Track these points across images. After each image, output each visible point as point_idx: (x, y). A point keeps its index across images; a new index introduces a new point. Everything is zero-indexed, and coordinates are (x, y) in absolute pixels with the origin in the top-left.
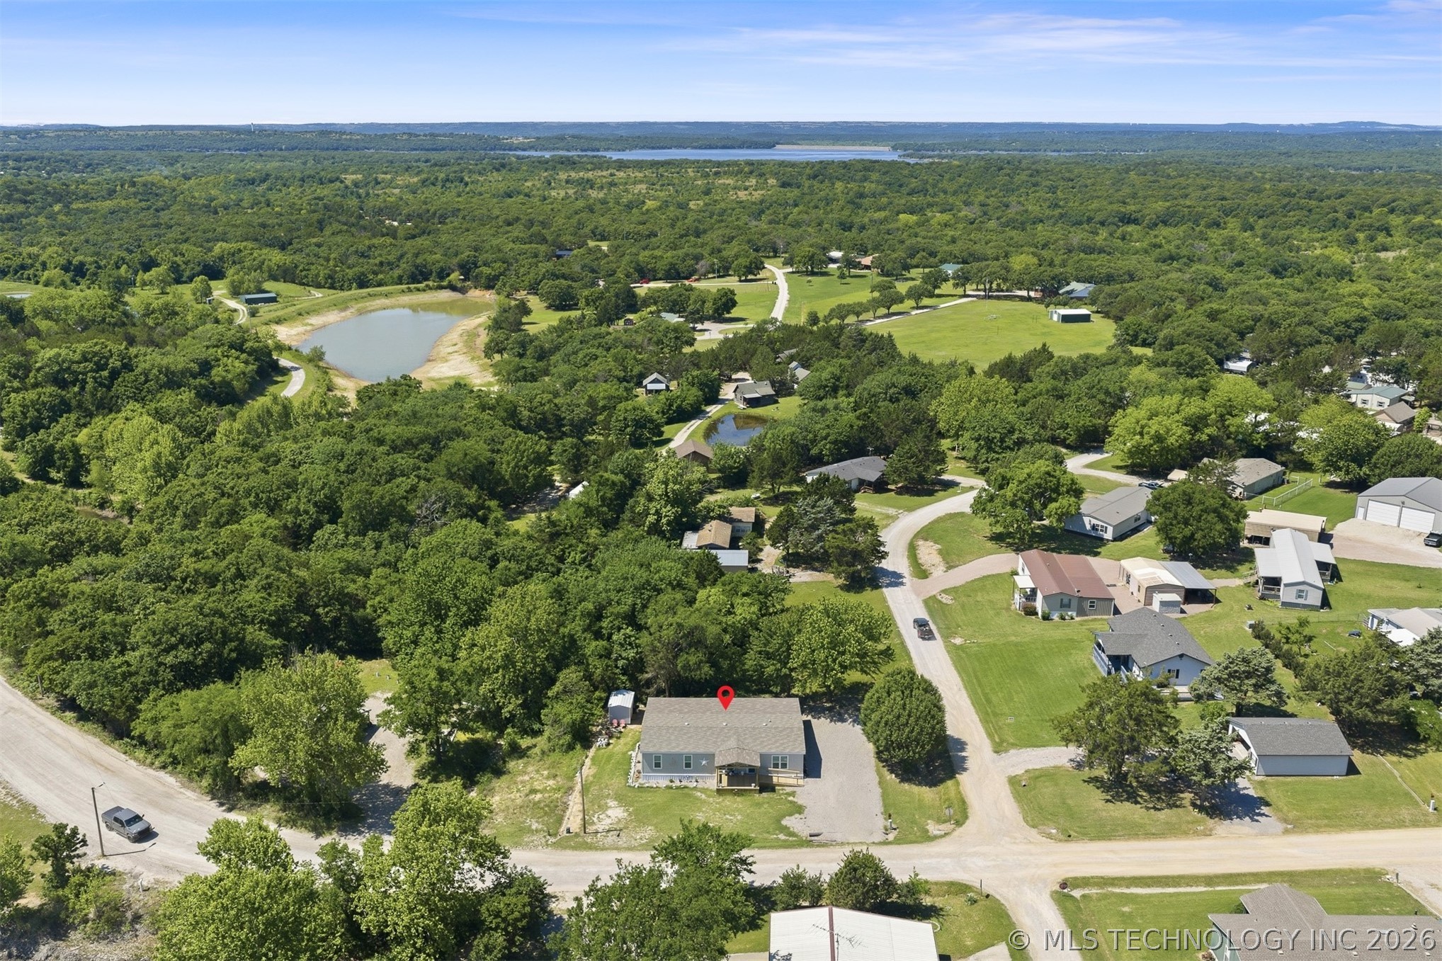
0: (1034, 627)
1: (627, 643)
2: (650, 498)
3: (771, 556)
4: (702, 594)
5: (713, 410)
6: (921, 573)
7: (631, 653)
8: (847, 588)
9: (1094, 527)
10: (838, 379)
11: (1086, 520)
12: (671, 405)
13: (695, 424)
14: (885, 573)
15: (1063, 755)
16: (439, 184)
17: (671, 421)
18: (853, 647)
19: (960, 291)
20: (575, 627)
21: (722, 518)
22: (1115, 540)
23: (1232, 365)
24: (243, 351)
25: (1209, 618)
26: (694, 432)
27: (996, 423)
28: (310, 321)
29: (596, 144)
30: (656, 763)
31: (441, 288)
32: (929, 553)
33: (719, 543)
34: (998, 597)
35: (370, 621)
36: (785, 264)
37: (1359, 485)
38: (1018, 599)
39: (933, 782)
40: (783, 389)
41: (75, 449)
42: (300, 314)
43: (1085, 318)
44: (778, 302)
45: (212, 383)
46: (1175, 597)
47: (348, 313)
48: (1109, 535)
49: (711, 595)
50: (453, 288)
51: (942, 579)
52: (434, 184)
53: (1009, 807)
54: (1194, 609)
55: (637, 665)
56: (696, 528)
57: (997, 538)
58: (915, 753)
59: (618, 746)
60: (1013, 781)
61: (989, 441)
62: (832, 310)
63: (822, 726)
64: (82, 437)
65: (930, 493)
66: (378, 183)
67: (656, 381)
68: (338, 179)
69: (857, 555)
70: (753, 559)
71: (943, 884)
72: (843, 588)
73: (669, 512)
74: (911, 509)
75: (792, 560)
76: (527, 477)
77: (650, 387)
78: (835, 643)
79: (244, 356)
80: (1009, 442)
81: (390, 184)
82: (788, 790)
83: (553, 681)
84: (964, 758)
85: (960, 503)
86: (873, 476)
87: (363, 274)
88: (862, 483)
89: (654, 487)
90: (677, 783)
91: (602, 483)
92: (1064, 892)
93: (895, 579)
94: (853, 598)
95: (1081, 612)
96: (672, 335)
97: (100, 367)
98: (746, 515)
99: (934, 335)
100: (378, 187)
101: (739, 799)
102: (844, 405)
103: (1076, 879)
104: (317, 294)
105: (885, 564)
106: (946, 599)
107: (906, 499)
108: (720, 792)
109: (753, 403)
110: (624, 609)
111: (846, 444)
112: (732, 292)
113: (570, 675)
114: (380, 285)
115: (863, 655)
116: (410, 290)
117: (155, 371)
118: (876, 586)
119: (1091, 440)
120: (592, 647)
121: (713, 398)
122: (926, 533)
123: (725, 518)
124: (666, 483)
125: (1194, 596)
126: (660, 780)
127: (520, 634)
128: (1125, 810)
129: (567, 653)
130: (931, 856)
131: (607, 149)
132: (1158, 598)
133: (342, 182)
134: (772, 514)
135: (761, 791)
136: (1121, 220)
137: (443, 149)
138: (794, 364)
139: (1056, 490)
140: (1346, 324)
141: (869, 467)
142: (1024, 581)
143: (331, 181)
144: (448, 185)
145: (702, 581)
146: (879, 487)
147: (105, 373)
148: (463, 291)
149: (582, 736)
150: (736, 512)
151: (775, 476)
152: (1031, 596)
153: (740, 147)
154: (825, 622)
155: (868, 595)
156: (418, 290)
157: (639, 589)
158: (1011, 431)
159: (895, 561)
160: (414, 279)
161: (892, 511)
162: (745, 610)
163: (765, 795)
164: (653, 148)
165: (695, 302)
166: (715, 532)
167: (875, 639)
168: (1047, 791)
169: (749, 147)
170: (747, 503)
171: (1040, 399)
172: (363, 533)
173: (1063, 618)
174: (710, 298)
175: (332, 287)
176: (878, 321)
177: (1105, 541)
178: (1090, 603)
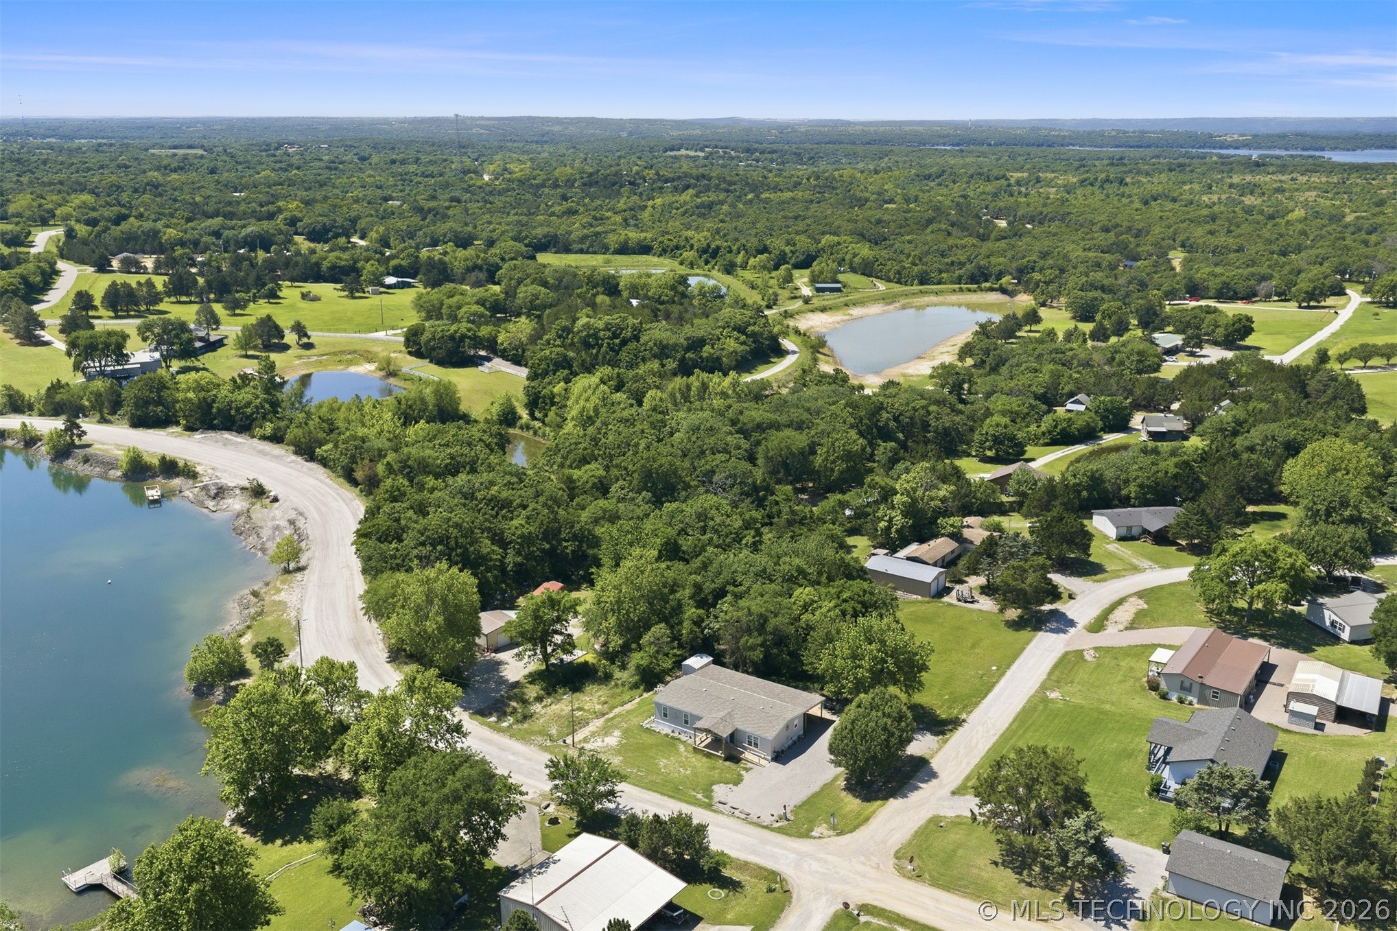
0: (1141, 702)
1: (719, 616)
2: (892, 506)
5: (1109, 438)
6: (1099, 626)
7: (717, 626)
8: (1011, 624)
9: (1333, 624)
11: (1327, 613)
12: (1056, 427)
13: (1077, 448)
14: (1061, 618)
16: (1098, 184)
17: (1054, 443)
21: (955, 536)
22: (1352, 642)
24: (744, 333)
26: (1066, 456)
28: (851, 312)
29: (1323, 143)
30: (664, 713)
31: (991, 289)
32: (1126, 611)
33: (924, 558)
36: (1365, 292)
38: (1150, 672)
39: (871, 798)
41: (552, 397)
42: (846, 305)
44: (1317, 335)
45: (701, 357)
46: (1312, 710)
47: (892, 307)
48: (1345, 636)
50: (1004, 291)
52: (1092, 184)
53: (900, 837)
54: (1333, 729)
56: (922, 541)
60: (934, 819)
62: (1353, 349)
64: (558, 388)
66: (1038, 181)
67: (1077, 402)
68: (1004, 176)
71: (766, 870)
72: (1008, 623)
73: (898, 521)
74: (1168, 566)
75: (983, 587)
76: (832, 470)
77: (1070, 407)
79: (743, 338)
81: (1049, 184)
82: (749, 765)
84: (917, 788)
86: (1157, 526)
87: (926, 272)
88: (1145, 532)
90: (676, 735)
92: (851, 913)
93: (1064, 627)
95: (1203, 700)
97: (615, 336)
98: (981, 538)
100: (1038, 185)
101: (704, 759)
103: (875, 907)
104: (881, 286)
106: (1090, 655)
107: (1179, 556)
108: (696, 750)
109: (1157, 436)
112: (1250, 319)
113: (658, 630)
114: (939, 283)
116: (961, 290)
117: (651, 344)
118: (1036, 628)
120: (690, 612)
121: (1118, 426)
122: (1150, 592)
123: (958, 537)
125: (1344, 715)
126: (665, 728)
130: (785, 848)
131: (1334, 149)
132: (1296, 706)
133: (1007, 179)
135: (726, 759)
137: (1149, 146)
141: (1158, 517)
142: (1165, 655)
143: (997, 179)
146: (1157, 537)
147: (617, 341)
148: (1011, 294)
150: (972, 534)
155: (1019, 635)
156: (969, 290)
159: (1085, 611)
160: (973, 279)
161: (1145, 564)
163: (727, 763)
165: (1208, 326)
168: (953, 837)
173: (1181, 701)
174: (1223, 323)
175: (899, 282)
177: (1336, 640)
178: (1217, 693)
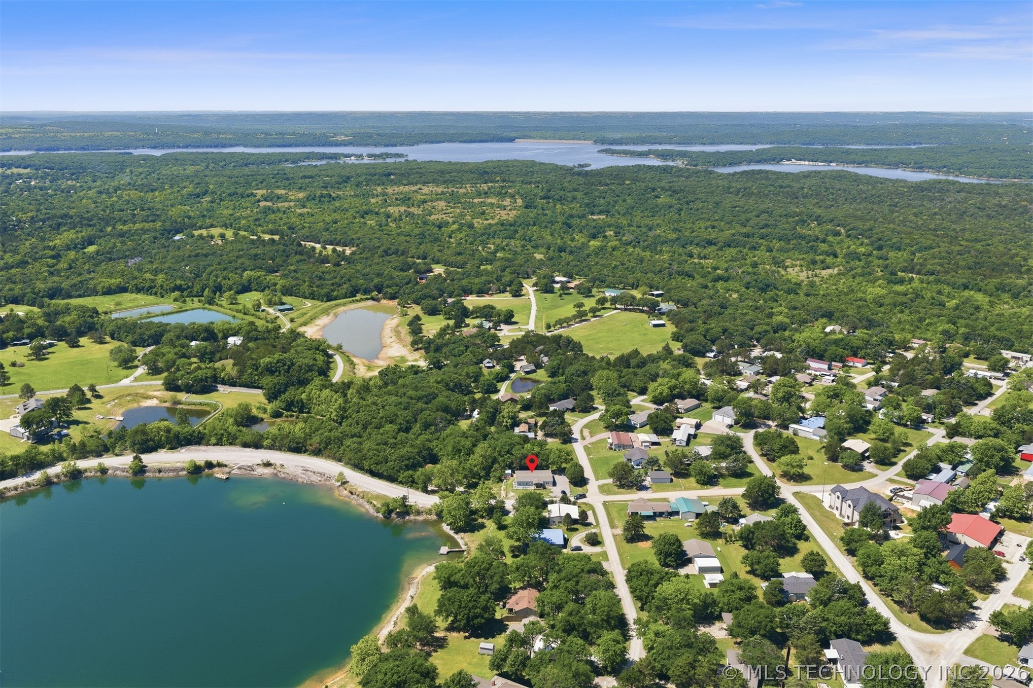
0: (612, 453)
1: (509, 458)
2: (503, 417)
3: (540, 434)
4: (526, 446)
5: (512, 375)
6: (583, 438)
7: (510, 461)
8: (563, 443)
9: (635, 424)
10: (559, 365)
11: (633, 421)
12: (496, 374)
13: (507, 382)
14: (573, 438)
15: (610, 481)
17: (498, 382)
18: (563, 457)
19: (613, 307)
20: (496, 454)
21: (525, 423)
22: (640, 427)
23: (708, 354)
25: (657, 449)
26: (507, 387)
27: (611, 388)
30: (520, 484)
31: (368, 299)
32: (586, 432)
33: (525, 430)
34: (603, 445)
35: (436, 454)
36: (533, 286)
37: (719, 408)
38: (609, 445)
39: (581, 486)
40: (538, 366)
41: (301, 400)
43: (663, 325)
44: (532, 311)
46: (648, 444)
48: (638, 426)
49: (528, 446)
50: (373, 299)
51: (589, 440)
52: (314, 199)
53: (597, 490)
54: (653, 447)
55: (512, 463)
56: (518, 426)
57: (606, 428)
58: (577, 480)
59: (509, 482)
60: (599, 486)
61: (609, 394)
62: (556, 321)
63: (556, 477)
64: (304, 396)
65: (589, 412)
67: (489, 362)
69: (565, 434)
70: (536, 435)
72: (561, 443)
73: (510, 421)
74: (582, 418)
75: (546, 435)
77: (487, 365)
78: (559, 457)
80: (614, 394)
83: (492, 468)
84: (589, 482)
85: (596, 416)
86: (571, 407)
88: (567, 409)
89: (504, 413)
90: (525, 488)
91: (487, 412)
92: (605, 504)
93: (576, 440)
94: (563, 446)
95: (624, 448)
96: (490, 338)
98: (532, 421)
99: (600, 335)
102: (561, 380)
103: (608, 501)
104: (308, 303)
105: (573, 436)
106: (590, 446)
107: (581, 414)
108: (535, 489)
109: (528, 373)
110: (506, 450)
111: (562, 395)
113: (496, 466)
115: (566, 459)
116: (353, 301)
118: (570, 442)
119: (643, 391)
120: (500, 459)
121: (512, 369)
122: (586, 426)
123: (526, 423)
124: (509, 413)
125: (654, 444)
126: (521, 488)
127: (483, 456)
128: (622, 490)
129: (495, 461)
132: (644, 444)
134: (540, 421)
135: (543, 489)
136: (707, 243)
138: (542, 355)
139: (622, 414)
140: (760, 333)
141: (569, 403)
142: (610, 441)
144: (323, 199)
145: (524, 442)
146: (573, 410)
148: (378, 300)
149: (500, 480)
150: (530, 420)
151: (540, 408)
152: (611, 445)
153: (492, 141)
154: (557, 452)
155: (568, 445)
156: (357, 301)
157: (510, 445)
158: (616, 390)
159: (576, 435)
160: (352, 294)
161: (576, 419)
162: (537, 449)
164: (432, 142)
166: (523, 427)
167: (568, 455)
168: (606, 487)
169: (498, 141)
170: (532, 417)
171: (629, 376)
172: (425, 430)
173: (620, 450)
174: (503, 313)
176: (577, 325)
177: (636, 428)
178: (627, 446)
